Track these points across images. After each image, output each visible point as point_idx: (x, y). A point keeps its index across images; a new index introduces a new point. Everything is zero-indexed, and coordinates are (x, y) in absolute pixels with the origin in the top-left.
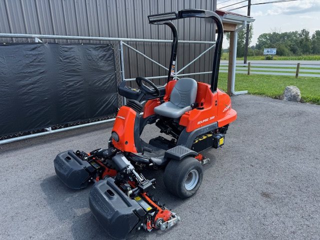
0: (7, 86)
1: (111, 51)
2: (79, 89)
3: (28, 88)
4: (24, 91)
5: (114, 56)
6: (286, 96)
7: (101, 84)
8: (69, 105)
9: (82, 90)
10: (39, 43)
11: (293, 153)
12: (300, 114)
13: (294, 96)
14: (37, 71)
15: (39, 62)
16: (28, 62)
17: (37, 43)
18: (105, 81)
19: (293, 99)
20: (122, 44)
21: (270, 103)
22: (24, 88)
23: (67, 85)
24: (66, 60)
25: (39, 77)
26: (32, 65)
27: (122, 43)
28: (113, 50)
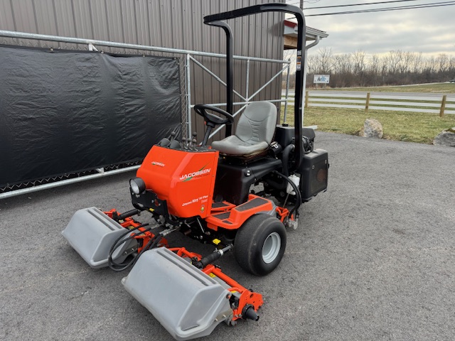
0: (55, 108)
1: (176, 67)
2: (140, 115)
3: (81, 112)
4: (76, 116)
5: (179, 73)
6: (366, 132)
7: (165, 111)
8: (127, 138)
9: (143, 118)
10: (94, 51)
11: (405, 191)
12: (392, 151)
13: (376, 132)
14: (92, 89)
15: (94, 77)
16: (81, 76)
17: (91, 52)
18: (169, 106)
19: (375, 135)
20: (188, 59)
21: (352, 140)
22: (75, 112)
23: (127, 111)
24: (125, 76)
25: (93, 98)
26: (86, 81)
27: (189, 57)
28: (179, 66)
